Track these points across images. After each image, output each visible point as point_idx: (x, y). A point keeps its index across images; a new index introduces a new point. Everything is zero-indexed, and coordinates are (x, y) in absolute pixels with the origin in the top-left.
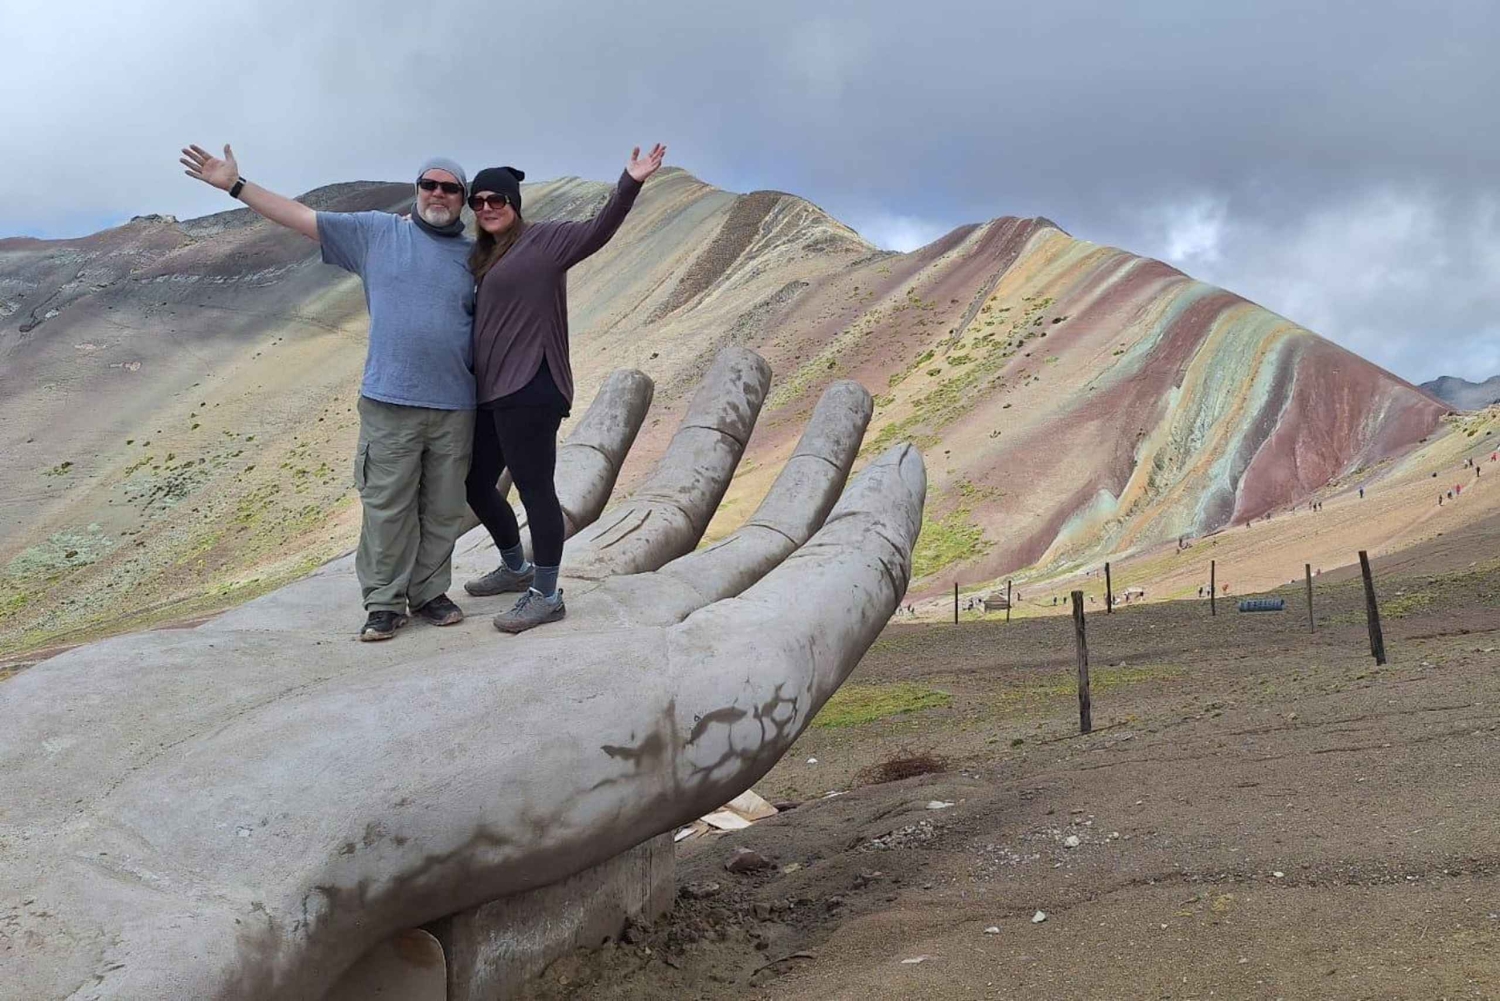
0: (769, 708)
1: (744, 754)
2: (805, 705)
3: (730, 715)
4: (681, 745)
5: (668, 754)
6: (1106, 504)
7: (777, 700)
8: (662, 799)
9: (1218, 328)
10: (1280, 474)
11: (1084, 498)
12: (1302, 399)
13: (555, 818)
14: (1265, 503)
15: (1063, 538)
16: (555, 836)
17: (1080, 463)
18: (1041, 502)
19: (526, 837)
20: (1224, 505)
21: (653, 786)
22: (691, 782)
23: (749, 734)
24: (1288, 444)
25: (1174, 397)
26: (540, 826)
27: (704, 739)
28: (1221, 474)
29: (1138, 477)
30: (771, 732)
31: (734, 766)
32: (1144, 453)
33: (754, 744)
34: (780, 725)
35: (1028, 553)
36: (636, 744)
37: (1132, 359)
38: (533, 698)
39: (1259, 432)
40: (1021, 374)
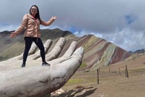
0: (64, 77)
1: (60, 83)
2: (68, 77)
3: (58, 78)
4: (51, 81)
5: (49, 83)
6: (98, 62)
7: (65, 76)
8: (48, 89)
9: (109, 46)
10: (115, 60)
11: (96, 61)
12: (117, 53)
13: (31, 91)
14: (114, 62)
15: (94, 65)
16: (31, 94)
17: (96, 58)
18: (92, 62)
19: (26, 94)
20: (110, 62)
21: (47, 87)
22: (52, 87)
23: (61, 80)
24: (116, 57)
25: (105, 52)
26: (29, 92)
27: (54, 81)
28: (109, 60)
29: (101, 60)
30: (64, 80)
31: (58, 85)
32: (102, 57)
33: (61, 82)
34: (65, 80)
35: (91, 66)
36: (44, 81)
37: (101, 48)
38: (29, 73)
39: (113, 55)
40: (91, 49)
